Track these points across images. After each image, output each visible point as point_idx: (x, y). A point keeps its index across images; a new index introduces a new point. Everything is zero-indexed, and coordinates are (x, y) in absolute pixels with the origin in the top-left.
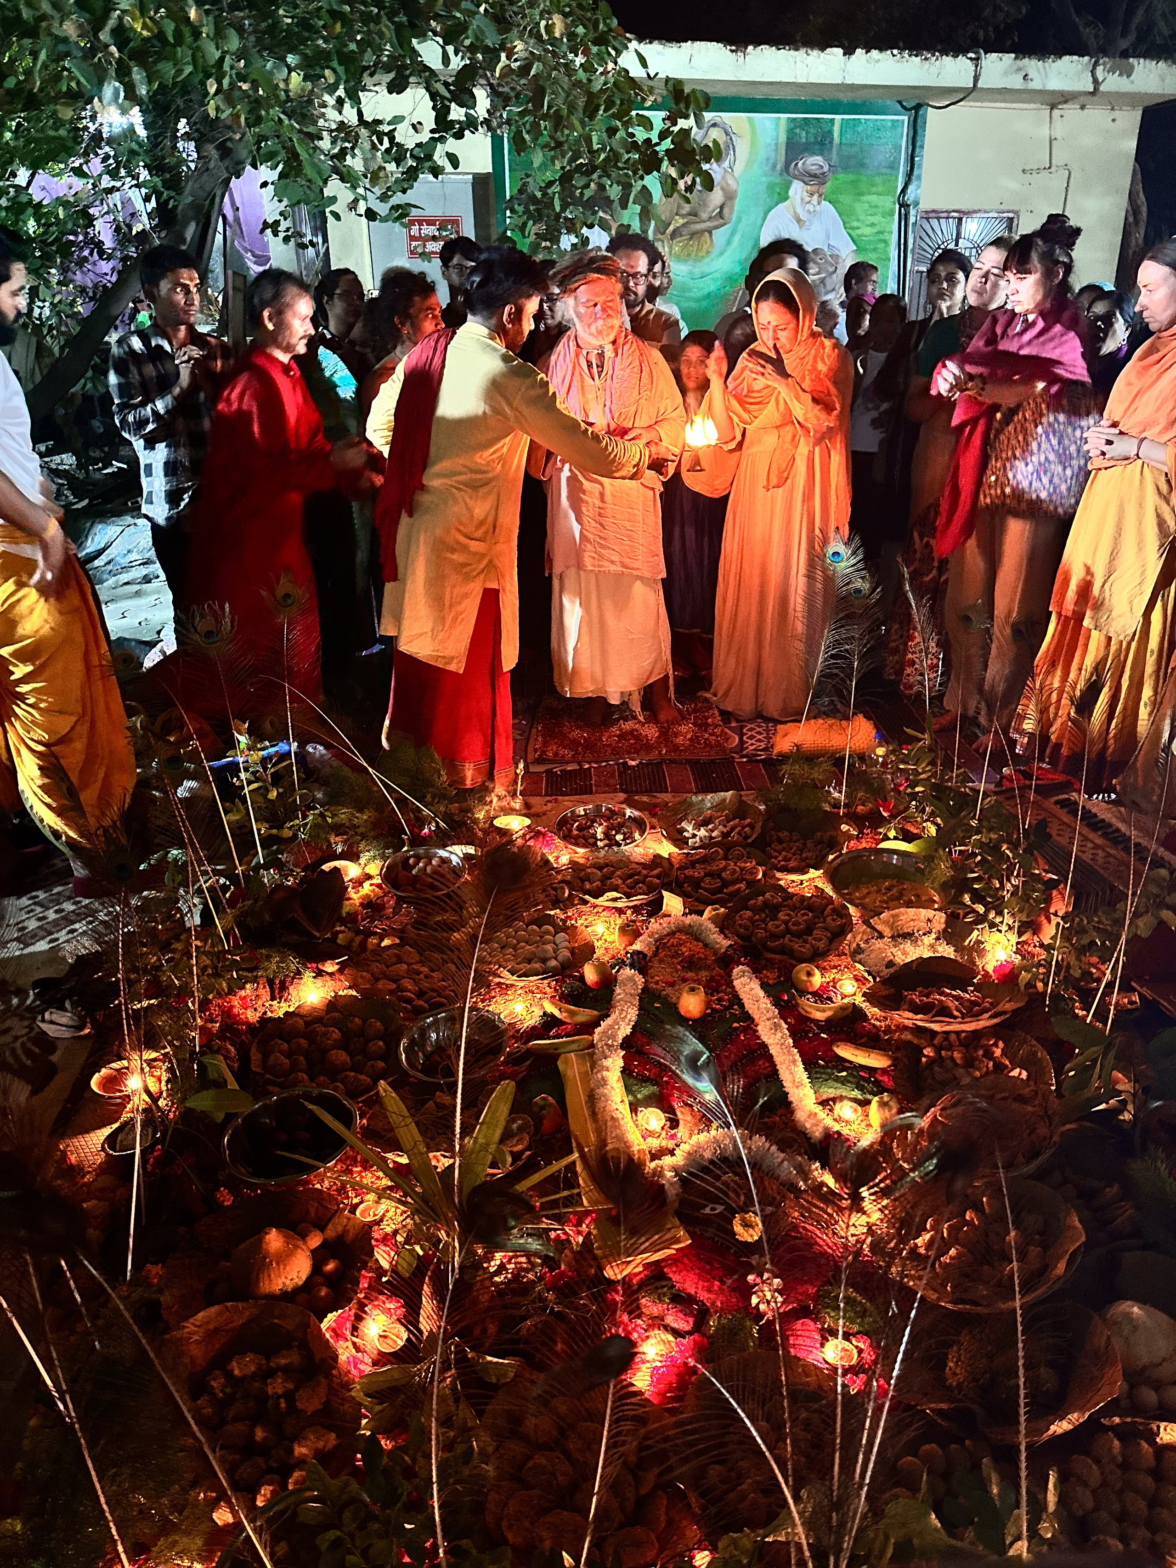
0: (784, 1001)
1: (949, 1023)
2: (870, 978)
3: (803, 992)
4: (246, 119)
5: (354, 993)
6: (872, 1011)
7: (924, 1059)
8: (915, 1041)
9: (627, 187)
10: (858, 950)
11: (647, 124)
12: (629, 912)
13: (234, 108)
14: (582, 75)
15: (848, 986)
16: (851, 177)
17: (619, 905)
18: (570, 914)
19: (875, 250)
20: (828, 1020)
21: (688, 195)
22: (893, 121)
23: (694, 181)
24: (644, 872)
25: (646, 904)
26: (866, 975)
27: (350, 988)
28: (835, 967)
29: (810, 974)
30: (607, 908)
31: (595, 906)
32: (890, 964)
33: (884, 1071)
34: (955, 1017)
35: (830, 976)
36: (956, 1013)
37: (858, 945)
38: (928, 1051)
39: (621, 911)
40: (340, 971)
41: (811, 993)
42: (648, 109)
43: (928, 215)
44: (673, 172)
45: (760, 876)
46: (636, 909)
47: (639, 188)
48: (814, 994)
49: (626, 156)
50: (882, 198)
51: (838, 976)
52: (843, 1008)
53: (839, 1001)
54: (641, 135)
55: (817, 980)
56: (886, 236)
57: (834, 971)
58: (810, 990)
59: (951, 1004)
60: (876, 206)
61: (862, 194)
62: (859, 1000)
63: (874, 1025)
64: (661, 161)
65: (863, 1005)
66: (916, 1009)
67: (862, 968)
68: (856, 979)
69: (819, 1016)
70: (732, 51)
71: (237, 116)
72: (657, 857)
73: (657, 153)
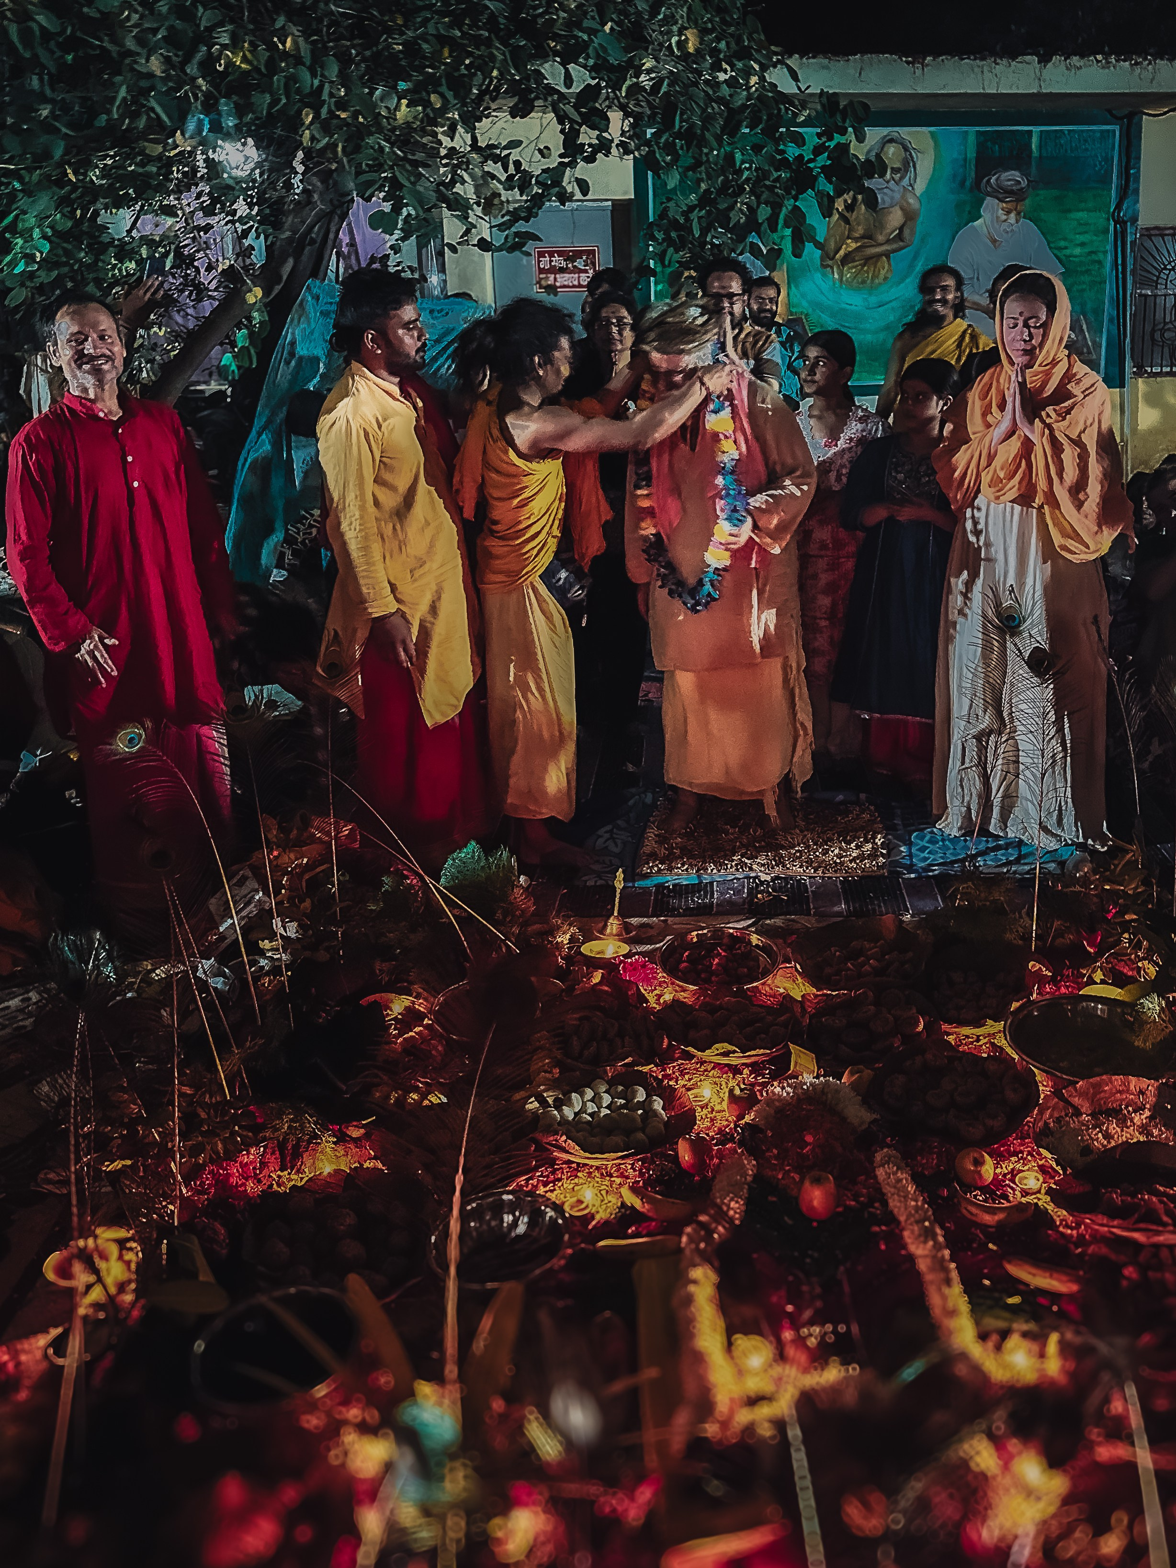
0: (943, 1198)
1: (1158, 1233)
2: (1058, 1168)
3: (969, 1187)
4: (344, 148)
5: (380, 1166)
6: (1060, 1214)
7: (1125, 1283)
8: (1113, 1257)
9: (776, 207)
10: (1046, 1131)
11: (799, 140)
12: (746, 1071)
13: (331, 137)
14: (725, 90)
15: (1032, 1180)
16: (1055, 192)
17: (733, 1060)
18: (669, 1072)
19: (1088, 272)
20: (1000, 1224)
21: (847, 214)
22: (1102, 131)
23: (855, 199)
24: (770, 1018)
25: (770, 1062)
26: (1054, 1165)
27: (375, 1158)
28: (1015, 1154)
29: (979, 1162)
30: (717, 1066)
31: (702, 1063)
32: (1087, 1150)
33: (1070, 1296)
34: (1165, 1225)
35: (1006, 1167)
36: (1165, 1219)
37: (1046, 1124)
38: (1129, 1271)
39: (735, 1070)
40: (367, 1136)
41: (980, 1189)
42: (803, 125)
43: (1149, 233)
44: (830, 189)
45: (921, 1028)
46: (756, 1068)
47: (790, 208)
48: (984, 1189)
49: (775, 175)
50: (1092, 214)
51: (1019, 1166)
52: (1021, 1208)
53: (1016, 1197)
54: (792, 151)
55: (989, 1170)
56: (1101, 256)
57: (1013, 1159)
58: (979, 1184)
59: (1160, 1207)
60: (1086, 224)
61: (1069, 211)
62: (1044, 1201)
63: (1062, 1234)
64: (815, 178)
65: (1050, 1207)
66: (1115, 1212)
67: (1049, 1156)
68: (1043, 1169)
69: (988, 1219)
70: (908, 63)
71: (333, 146)
72: (787, 997)
73: (811, 170)
